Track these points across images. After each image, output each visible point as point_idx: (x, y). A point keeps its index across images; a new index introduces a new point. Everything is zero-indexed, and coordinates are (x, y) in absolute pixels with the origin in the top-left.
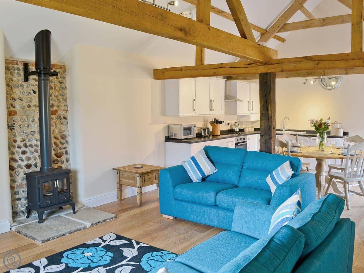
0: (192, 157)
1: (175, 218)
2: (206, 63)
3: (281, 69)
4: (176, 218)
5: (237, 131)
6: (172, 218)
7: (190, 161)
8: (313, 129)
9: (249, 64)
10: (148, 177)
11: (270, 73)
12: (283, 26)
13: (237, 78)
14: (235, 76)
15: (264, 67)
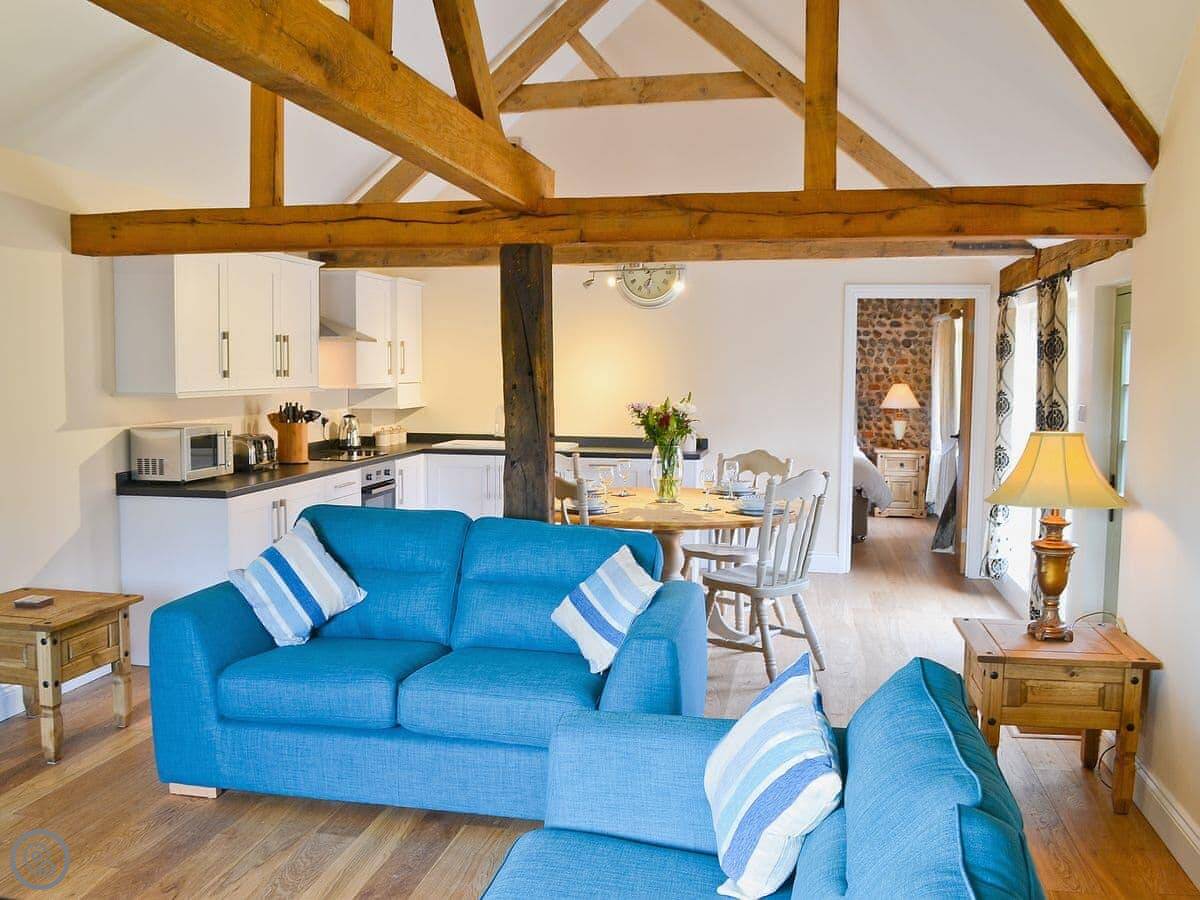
0: (268, 550)
1: (222, 792)
2: (289, 200)
3: (578, 232)
4: (224, 791)
5: (356, 443)
6: (212, 793)
7: (261, 566)
8: (641, 433)
9: (461, 212)
10: (83, 638)
11: (539, 245)
12: (513, 93)
13: (357, 261)
14: (348, 253)
15: (514, 222)
